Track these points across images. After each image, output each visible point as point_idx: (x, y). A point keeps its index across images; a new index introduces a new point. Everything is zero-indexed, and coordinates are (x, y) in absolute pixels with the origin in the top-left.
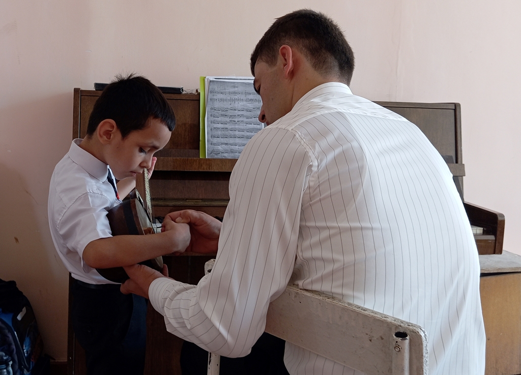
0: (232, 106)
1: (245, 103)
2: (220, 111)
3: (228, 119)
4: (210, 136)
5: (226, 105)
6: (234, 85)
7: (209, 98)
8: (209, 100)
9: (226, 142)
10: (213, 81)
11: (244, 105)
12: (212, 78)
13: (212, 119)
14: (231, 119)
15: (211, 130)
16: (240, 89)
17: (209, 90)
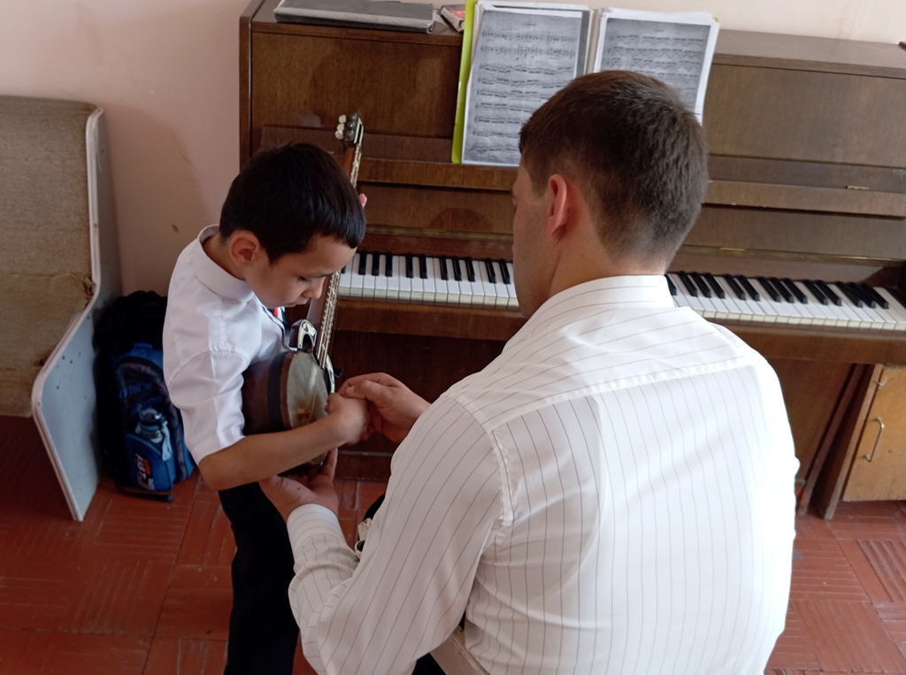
0: (519, 63)
1: (544, 57)
2: (497, 73)
3: (508, 88)
4: (473, 118)
5: (509, 60)
6: (529, 21)
7: (480, 45)
8: (478, 49)
9: (499, 130)
10: (490, 12)
11: (541, 62)
12: (488, 7)
13: (481, 86)
14: (514, 88)
15: (477, 106)
16: (539, 29)
17: (480, 29)
